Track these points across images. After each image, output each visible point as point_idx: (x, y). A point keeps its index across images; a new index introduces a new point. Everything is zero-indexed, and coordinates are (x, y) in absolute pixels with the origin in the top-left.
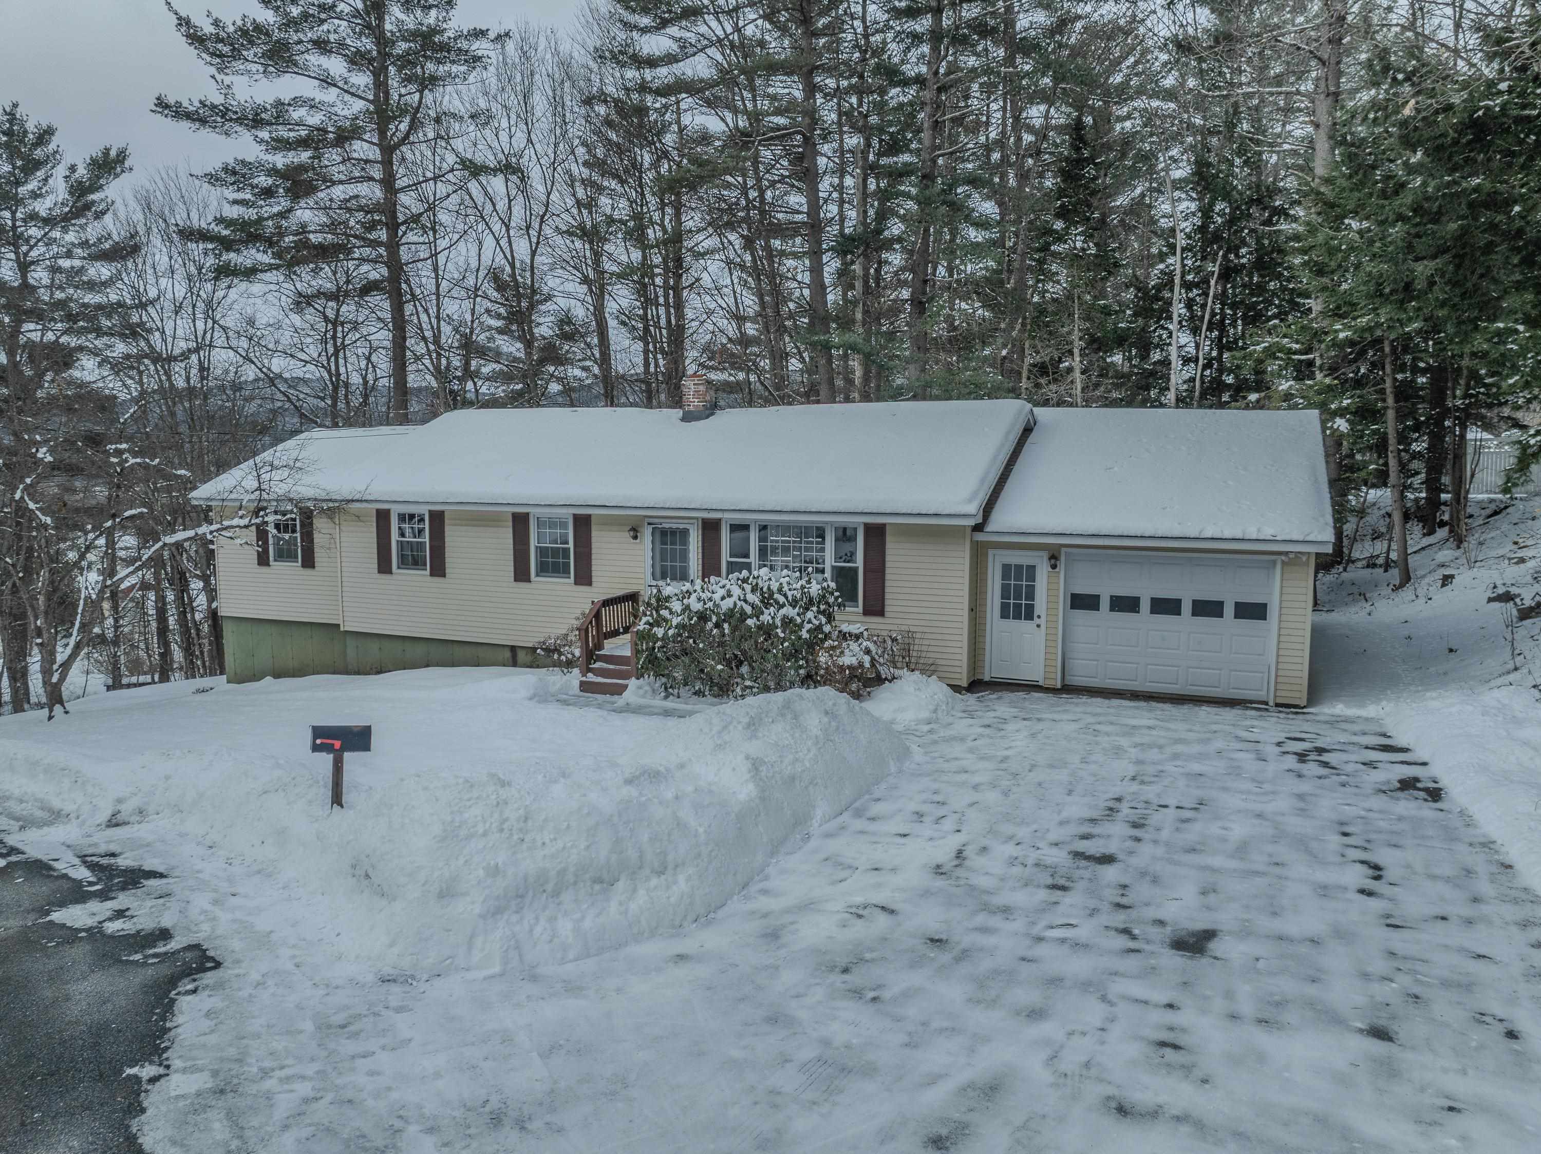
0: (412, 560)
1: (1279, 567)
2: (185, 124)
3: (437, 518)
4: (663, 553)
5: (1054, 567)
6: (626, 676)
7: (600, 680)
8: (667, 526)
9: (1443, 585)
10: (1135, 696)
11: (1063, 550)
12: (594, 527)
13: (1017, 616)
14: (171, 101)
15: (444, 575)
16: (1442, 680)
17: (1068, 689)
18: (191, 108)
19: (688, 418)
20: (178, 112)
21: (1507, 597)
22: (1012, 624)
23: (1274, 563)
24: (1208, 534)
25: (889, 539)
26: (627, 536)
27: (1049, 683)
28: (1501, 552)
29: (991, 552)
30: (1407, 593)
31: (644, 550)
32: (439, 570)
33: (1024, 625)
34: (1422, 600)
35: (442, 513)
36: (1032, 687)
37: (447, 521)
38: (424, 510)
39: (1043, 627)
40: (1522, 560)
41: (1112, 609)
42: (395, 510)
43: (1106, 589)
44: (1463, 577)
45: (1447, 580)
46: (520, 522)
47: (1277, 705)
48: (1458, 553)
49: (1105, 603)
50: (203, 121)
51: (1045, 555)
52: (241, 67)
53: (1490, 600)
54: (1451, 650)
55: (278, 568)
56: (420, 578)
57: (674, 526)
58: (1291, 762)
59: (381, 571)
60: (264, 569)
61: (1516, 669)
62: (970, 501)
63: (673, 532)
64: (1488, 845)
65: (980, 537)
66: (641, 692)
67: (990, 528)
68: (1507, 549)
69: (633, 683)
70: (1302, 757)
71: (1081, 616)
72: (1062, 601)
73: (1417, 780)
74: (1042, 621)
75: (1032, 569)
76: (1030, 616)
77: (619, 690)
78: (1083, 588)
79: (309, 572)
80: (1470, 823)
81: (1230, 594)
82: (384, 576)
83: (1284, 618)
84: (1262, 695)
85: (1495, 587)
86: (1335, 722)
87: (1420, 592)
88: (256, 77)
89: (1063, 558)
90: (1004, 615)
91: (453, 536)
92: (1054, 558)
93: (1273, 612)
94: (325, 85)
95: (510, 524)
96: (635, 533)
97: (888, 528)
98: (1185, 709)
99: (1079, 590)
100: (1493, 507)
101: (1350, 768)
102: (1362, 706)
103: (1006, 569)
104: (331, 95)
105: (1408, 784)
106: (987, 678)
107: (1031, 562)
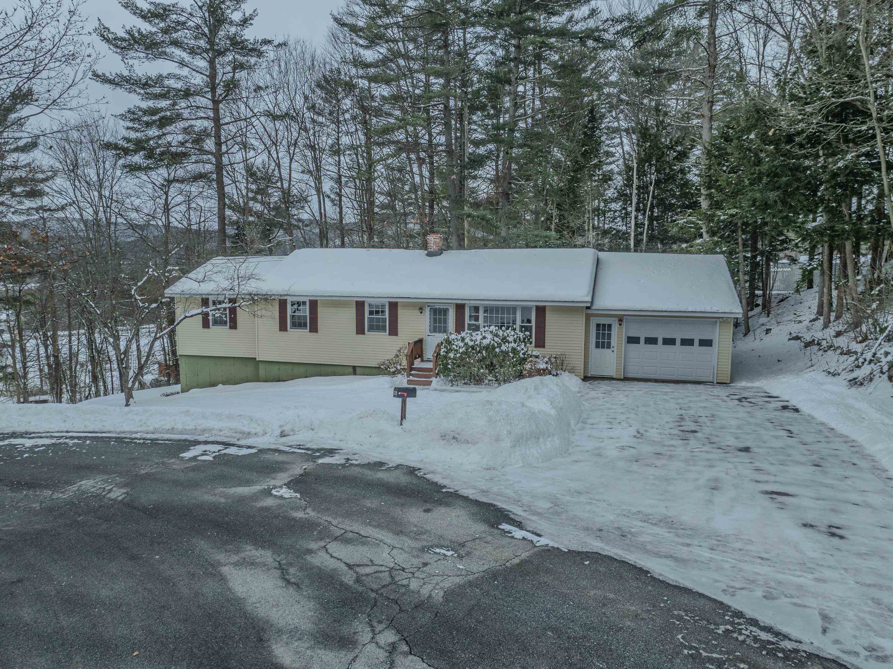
0: (298, 324)
1: (718, 323)
2: (107, 86)
3: (314, 304)
4: (435, 321)
5: (620, 325)
6: (430, 377)
7: (416, 379)
8: (437, 307)
9: (767, 333)
10: (656, 381)
11: (625, 317)
12: (399, 308)
13: (603, 347)
14: (100, 73)
15: (317, 332)
16: (781, 371)
17: (626, 379)
18: (111, 77)
19: (430, 254)
20: (105, 80)
21: (797, 338)
22: (600, 350)
23: (716, 322)
24: (690, 310)
25: (547, 312)
26: (417, 312)
27: (618, 377)
28: (790, 318)
29: (592, 318)
30: (750, 336)
31: (425, 320)
32: (314, 329)
33: (606, 351)
34: (758, 340)
35: (316, 301)
36: (611, 379)
37: (319, 305)
38: (307, 299)
39: (615, 351)
40: (800, 322)
41: (645, 343)
42: (289, 299)
43: (643, 334)
44: (775, 330)
45: (768, 331)
46: (360, 305)
47: (718, 383)
48: (769, 319)
49: (642, 340)
50: (117, 84)
51: (616, 319)
52: (135, 55)
53: (789, 339)
54: (779, 361)
55: (215, 330)
56: (304, 333)
57: (441, 307)
58: (737, 402)
59: (281, 330)
60: (206, 330)
61: (812, 366)
62: (587, 296)
63: (440, 310)
64: (822, 424)
65: (589, 311)
66: (440, 384)
67: (594, 307)
68: (792, 317)
69: (434, 379)
70: (740, 400)
71: (633, 347)
72: (624, 339)
73: (787, 406)
74: (615, 349)
75: (610, 326)
76: (609, 347)
77: (429, 383)
78: (633, 334)
79: (233, 331)
80: (813, 418)
81: (696, 335)
82: (282, 333)
83: (721, 345)
84: (711, 379)
85: (791, 334)
86: (745, 389)
87: (757, 337)
88: (143, 60)
89: (624, 321)
90: (597, 346)
91: (322, 312)
92: (621, 320)
93: (715, 343)
94: (181, 66)
95: (355, 306)
96: (421, 309)
97: (547, 309)
98: (680, 386)
99: (631, 335)
100: (781, 297)
101: (760, 403)
102: (753, 382)
103: (598, 325)
104: (185, 71)
105: (785, 408)
106: (589, 375)
107: (609, 323)
